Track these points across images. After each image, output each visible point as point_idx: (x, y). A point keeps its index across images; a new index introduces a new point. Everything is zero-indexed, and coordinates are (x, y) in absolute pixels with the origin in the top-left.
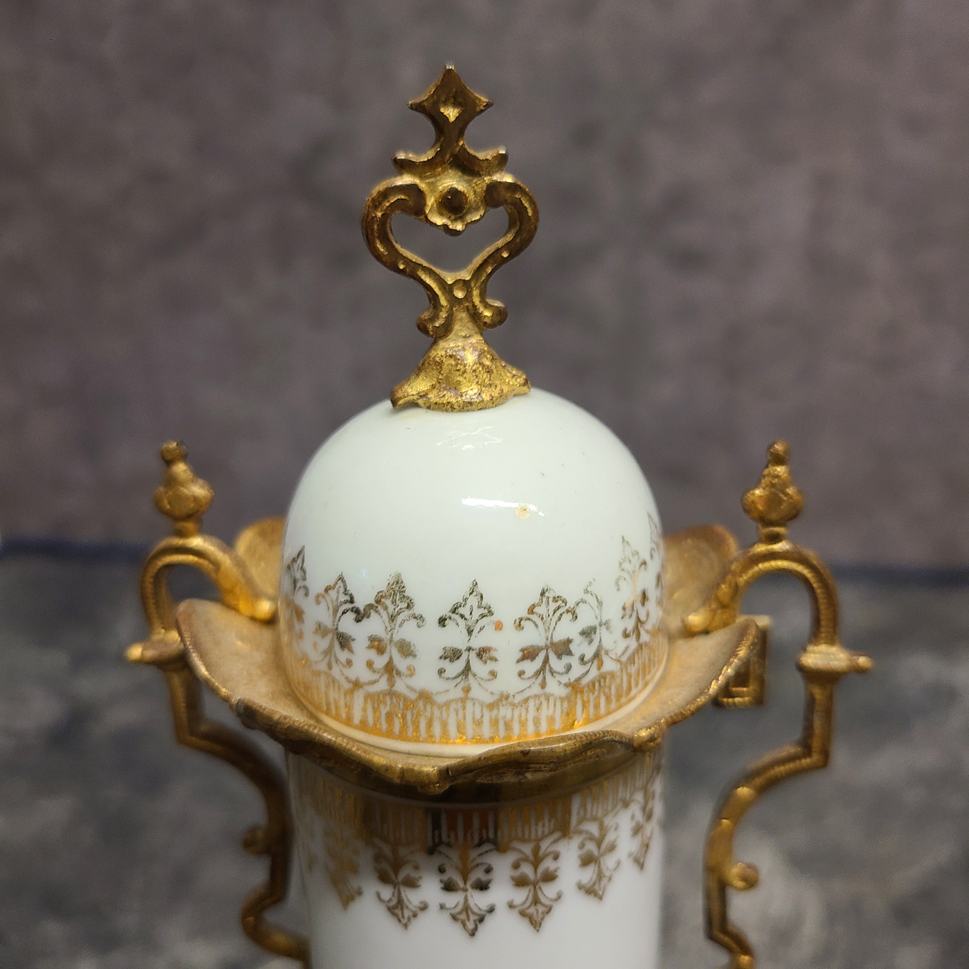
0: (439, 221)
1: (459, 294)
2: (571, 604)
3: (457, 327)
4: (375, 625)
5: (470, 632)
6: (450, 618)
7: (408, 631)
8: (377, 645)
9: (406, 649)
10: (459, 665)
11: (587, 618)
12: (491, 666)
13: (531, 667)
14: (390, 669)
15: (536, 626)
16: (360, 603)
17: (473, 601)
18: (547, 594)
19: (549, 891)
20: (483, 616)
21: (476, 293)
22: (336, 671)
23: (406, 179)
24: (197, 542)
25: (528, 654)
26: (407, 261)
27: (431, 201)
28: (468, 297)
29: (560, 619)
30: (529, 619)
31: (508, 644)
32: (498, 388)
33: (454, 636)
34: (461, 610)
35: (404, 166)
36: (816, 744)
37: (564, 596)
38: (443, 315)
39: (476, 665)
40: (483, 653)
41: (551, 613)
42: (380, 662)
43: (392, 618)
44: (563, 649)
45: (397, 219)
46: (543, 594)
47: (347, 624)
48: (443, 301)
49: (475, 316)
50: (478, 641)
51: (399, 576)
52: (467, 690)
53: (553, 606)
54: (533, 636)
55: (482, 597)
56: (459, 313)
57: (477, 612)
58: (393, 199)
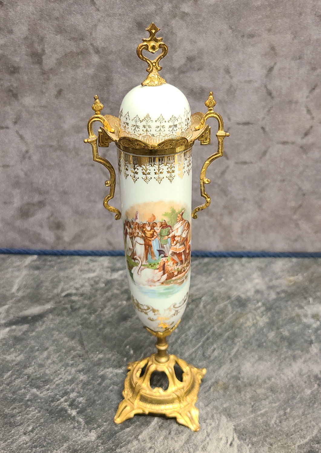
0: (151, 51)
1: (154, 64)
2: (177, 118)
3: (153, 71)
4: (144, 123)
5: (161, 123)
6: (157, 121)
7: (150, 123)
8: (144, 127)
9: (149, 127)
10: (159, 129)
11: (179, 121)
12: (164, 129)
13: (171, 129)
14: (147, 131)
16: (141, 120)
17: (161, 117)
19: (173, 174)
21: (157, 64)
22: (136, 133)
23: (145, 43)
25: (170, 127)
26: (145, 58)
27: (149, 47)
29: (175, 121)
30: (170, 121)
31: (167, 125)
32: (161, 82)
33: (158, 124)
34: (159, 119)
35: (144, 41)
38: (151, 68)
40: (163, 127)
42: (145, 130)
43: (147, 121)
44: (176, 126)
45: (144, 50)
46: (172, 116)
47: (139, 124)
48: (151, 66)
49: (157, 68)
50: (162, 125)
51: (148, 114)
52: (160, 134)
53: (174, 118)
54: (171, 124)
56: (154, 68)
57: (162, 119)
58: (143, 47)
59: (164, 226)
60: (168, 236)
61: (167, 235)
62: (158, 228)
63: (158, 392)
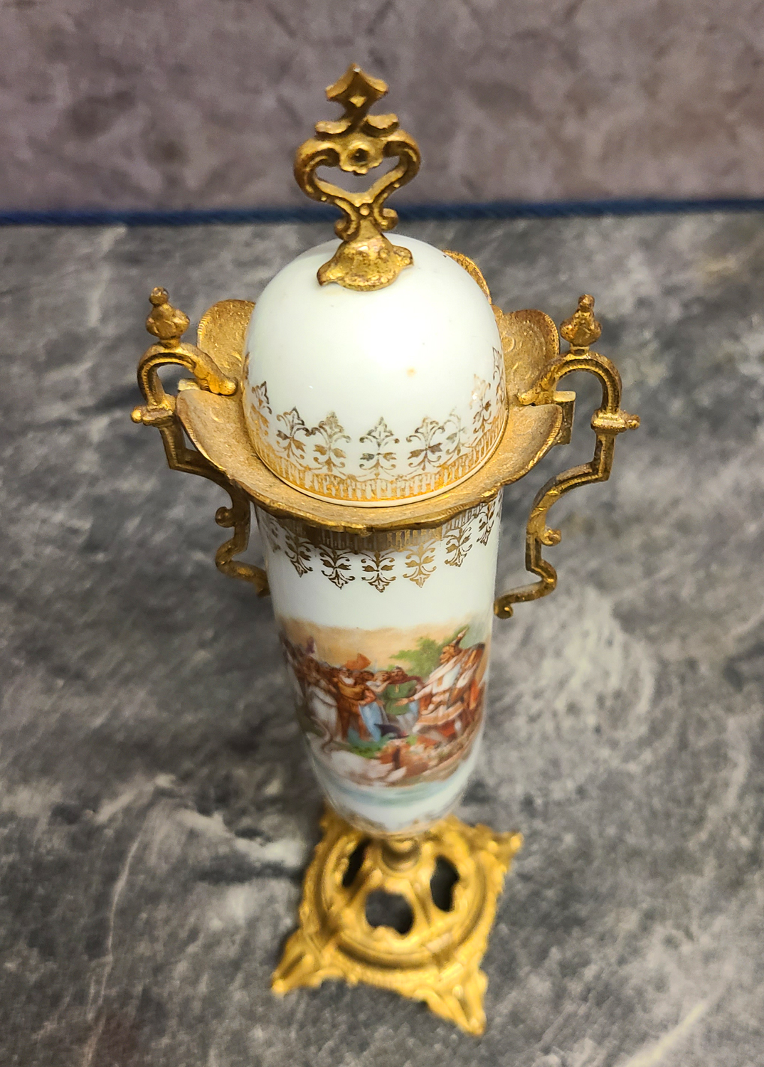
0: (350, 168)
1: (365, 212)
2: (441, 425)
3: (362, 232)
4: (319, 439)
5: (379, 445)
6: (367, 438)
7: (340, 444)
8: (321, 450)
9: (338, 454)
10: (373, 462)
11: (450, 429)
12: (392, 462)
13: (416, 460)
14: (329, 462)
15: (420, 439)
16: (309, 426)
17: (381, 428)
18: (427, 421)
19: (428, 567)
20: (387, 436)
21: (376, 211)
22: (292, 459)
23: (325, 145)
24: (179, 351)
25: (414, 454)
26: (328, 196)
27: (343, 157)
28: (371, 213)
29: (434, 433)
30: (415, 436)
31: (402, 450)
32: (392, 272)
33: (370, 447)
34: (373, 434)
35: (324, 136)
36: (601, 467)
37: (437, 421)
38: (353, 226)
39: (383, 462)
40: (388, 456)
41: (429, 431)
42: (323, 459)
43: (330, 436)
44: (435, 448)
45: (322, 170)
46: (424, 421)
47: (300, 436)
48: (353, 217)
49: (376, 224)
50: (384, 450)
51: (334, 413)
52: (377, 475)
53: (430, 427)
54: (417, 444)
55: (386, 426)
56: (364, 223)
57: (383, 434)
58: (318, 159)
59: (397, 678)
60: (411, 698)
61: (408, 697)
62: (378, 683)
63: (387, 942)
